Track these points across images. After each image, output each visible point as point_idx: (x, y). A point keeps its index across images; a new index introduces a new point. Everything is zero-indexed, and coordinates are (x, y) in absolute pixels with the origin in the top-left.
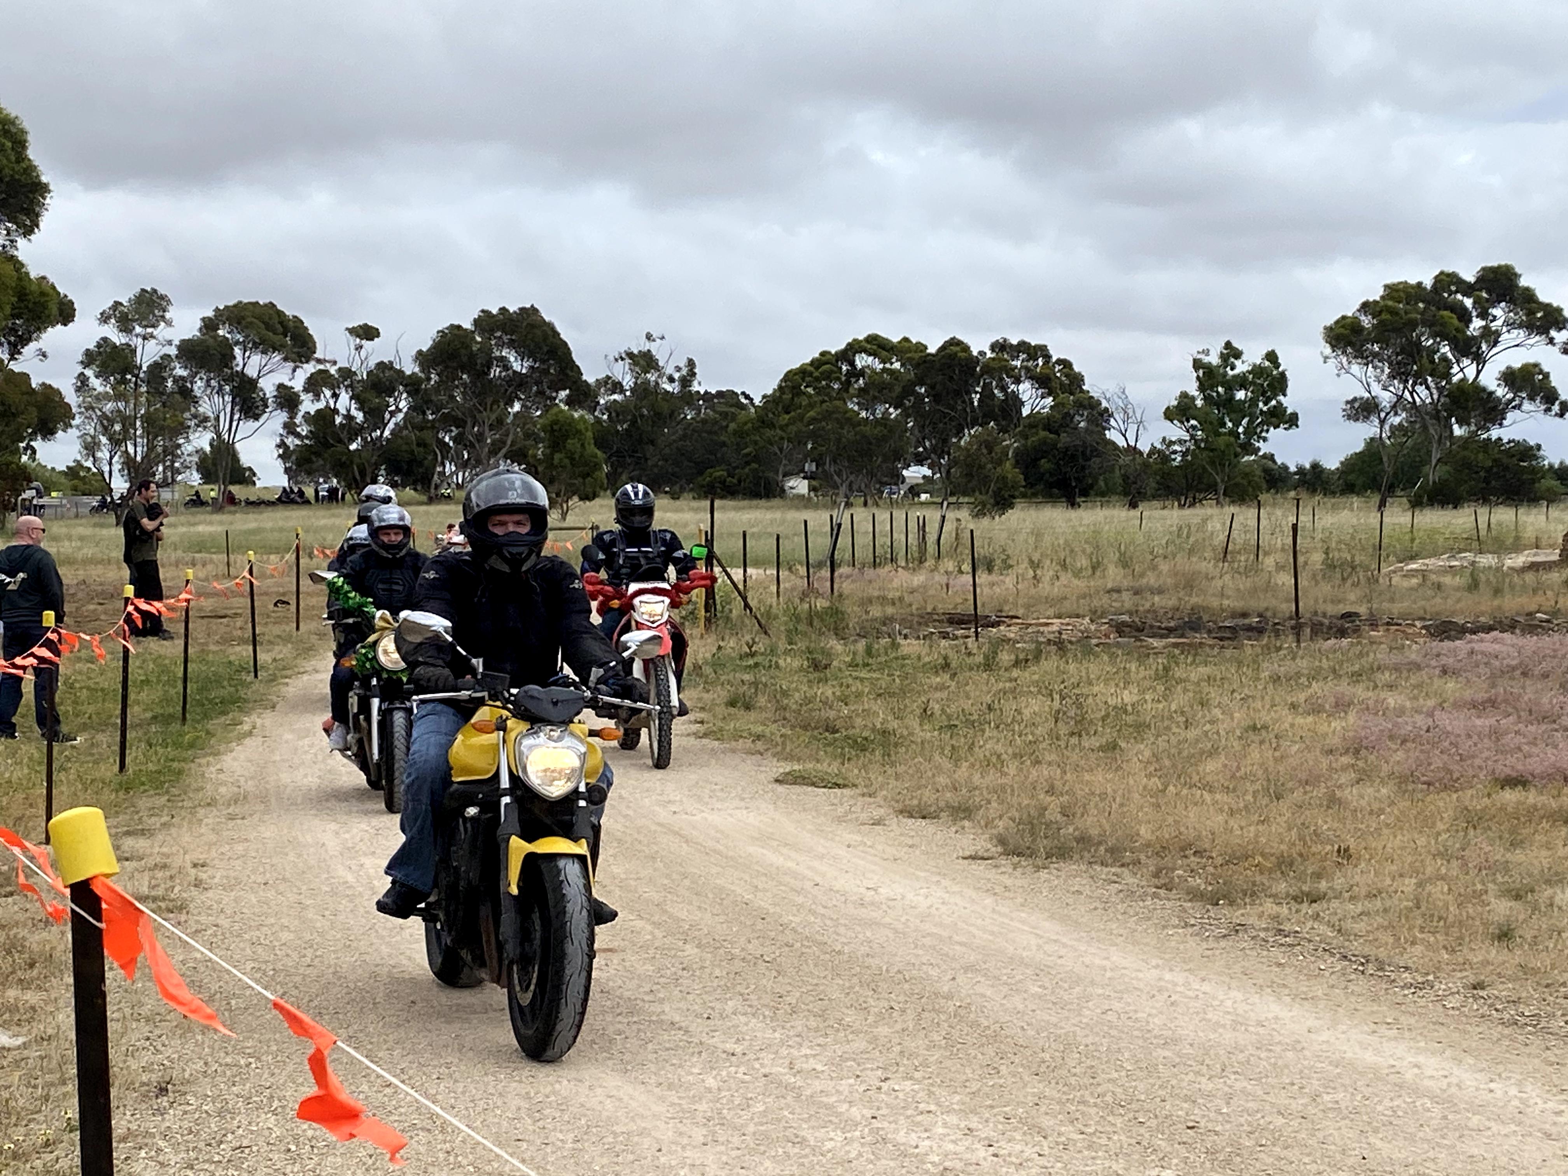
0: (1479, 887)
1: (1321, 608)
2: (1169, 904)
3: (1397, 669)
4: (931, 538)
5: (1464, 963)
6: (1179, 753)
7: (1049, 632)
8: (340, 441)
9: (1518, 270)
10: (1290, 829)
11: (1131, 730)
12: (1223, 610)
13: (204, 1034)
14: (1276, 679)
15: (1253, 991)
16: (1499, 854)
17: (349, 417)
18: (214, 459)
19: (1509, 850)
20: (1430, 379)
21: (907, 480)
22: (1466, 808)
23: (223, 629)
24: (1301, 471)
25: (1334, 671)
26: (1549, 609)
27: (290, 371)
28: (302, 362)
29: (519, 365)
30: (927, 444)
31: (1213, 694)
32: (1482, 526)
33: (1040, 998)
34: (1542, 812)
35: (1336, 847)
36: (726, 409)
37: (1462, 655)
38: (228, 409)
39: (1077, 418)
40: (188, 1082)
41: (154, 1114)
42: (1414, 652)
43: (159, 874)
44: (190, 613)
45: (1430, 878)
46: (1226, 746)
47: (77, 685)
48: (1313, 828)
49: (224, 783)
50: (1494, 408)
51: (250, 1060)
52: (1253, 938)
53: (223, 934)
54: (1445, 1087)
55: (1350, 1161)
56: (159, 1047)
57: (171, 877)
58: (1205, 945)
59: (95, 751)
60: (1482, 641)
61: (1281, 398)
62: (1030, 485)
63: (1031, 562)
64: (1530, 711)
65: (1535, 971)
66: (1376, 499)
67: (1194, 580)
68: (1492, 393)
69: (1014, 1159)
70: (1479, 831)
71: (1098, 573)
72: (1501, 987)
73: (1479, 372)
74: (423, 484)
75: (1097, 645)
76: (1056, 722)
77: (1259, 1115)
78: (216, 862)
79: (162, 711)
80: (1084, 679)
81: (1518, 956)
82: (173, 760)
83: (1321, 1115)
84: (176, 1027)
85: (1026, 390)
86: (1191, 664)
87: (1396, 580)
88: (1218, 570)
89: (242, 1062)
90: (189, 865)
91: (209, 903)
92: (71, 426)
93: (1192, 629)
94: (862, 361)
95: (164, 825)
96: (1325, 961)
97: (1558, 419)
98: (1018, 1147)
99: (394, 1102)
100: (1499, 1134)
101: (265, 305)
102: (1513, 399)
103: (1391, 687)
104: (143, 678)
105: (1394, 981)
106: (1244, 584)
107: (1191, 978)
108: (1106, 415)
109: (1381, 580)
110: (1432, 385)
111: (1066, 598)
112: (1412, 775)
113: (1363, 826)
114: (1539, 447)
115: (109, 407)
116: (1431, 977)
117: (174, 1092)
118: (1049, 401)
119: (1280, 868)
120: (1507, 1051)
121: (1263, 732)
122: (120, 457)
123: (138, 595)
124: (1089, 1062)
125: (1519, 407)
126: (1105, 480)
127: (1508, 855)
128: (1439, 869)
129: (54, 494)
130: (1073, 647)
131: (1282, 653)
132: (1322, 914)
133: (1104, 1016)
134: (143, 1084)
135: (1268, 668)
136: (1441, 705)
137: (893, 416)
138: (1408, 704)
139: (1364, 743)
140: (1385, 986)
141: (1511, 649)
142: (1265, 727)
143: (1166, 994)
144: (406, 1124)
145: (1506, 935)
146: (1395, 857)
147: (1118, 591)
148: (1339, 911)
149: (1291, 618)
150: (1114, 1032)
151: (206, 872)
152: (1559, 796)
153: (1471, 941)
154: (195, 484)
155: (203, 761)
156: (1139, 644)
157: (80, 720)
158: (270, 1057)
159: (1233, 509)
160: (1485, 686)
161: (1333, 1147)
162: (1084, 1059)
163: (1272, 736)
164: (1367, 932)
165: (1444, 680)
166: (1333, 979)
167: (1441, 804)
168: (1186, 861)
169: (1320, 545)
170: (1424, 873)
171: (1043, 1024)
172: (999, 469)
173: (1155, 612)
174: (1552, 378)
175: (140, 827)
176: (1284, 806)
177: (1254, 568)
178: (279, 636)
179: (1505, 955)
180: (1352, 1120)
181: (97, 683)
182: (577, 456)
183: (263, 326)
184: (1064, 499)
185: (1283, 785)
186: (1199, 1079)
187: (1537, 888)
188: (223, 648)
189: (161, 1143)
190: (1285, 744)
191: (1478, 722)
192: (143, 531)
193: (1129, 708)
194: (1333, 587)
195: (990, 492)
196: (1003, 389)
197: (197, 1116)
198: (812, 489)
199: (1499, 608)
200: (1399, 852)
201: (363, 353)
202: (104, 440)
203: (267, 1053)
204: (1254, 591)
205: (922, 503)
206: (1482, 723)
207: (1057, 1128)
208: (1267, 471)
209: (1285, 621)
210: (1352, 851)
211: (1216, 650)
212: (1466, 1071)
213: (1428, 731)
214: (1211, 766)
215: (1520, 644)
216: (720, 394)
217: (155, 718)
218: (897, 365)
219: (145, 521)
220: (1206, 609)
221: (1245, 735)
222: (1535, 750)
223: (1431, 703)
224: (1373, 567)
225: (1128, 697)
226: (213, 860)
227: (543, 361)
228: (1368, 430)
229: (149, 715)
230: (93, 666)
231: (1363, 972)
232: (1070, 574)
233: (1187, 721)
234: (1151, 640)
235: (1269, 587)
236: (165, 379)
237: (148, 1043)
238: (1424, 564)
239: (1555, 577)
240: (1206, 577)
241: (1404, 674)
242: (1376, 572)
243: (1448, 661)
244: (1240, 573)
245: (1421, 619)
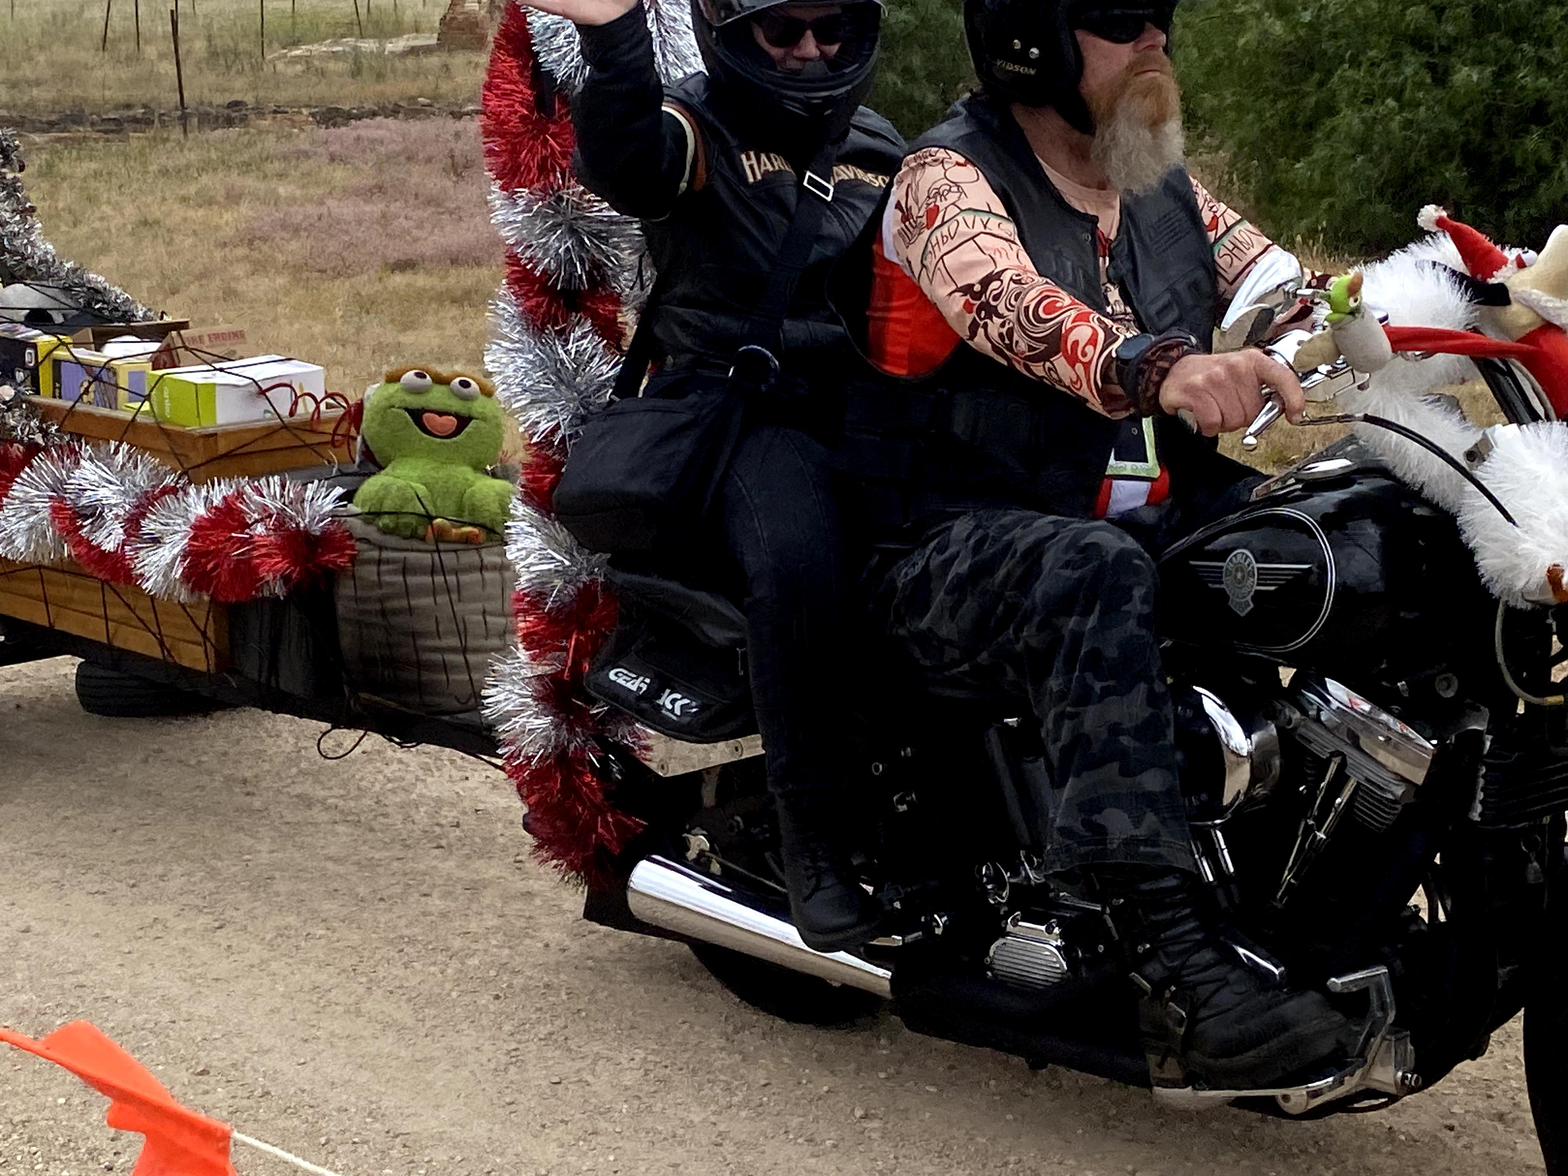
1: (207, 97)
3: (285, 158)
12: (105, 102)
14: (164, 172)
16: (391, 336)
19: (400, 332)
22: (359, 293)
25: (223, 162)
26: (430, 93)
31: (103, 188)
34: (431, 294)
37: (348, 140)
42: (302, 142)
46: (118, 243)
60: (367, 127)
64: (417, 195)
67: (73, 70)
70: (371, 315)
86: (76, 159)
87: (281, 66)
88: (98, 59)
93: (74, 122)
103: (281, 176)
106: (125, 73)
109: (265, 67)
112: (306, 263)
121: (156, 227)
127: (399, 337)
131: (169, 145)
135: (155, 162)
136: (330, 193)
138: (298, 193)
139: (258, 234)
141: (395, 134)
142: (157, 222)
149: (177, 109)
152: (446, 277)
160: (372, 172)
163: (164, 230)
165: (333, 168)
167: (335, 291)
169: (202, 32)
173: (34, 105)
177: (135, 58)
185: (177, 280)
190: (178, 238)
191: (368, 208)
194: (217, 76)
199: (381, 92)
204: (136, 81)
206: (375, 208)
209: (170, 111)
211: (101, 143)
213: (319, 219)
214: (104, 263)
215: (404, 129)
220: (85, 100)
221: (137, 230)
222: (423, 234)
223: (320, 191)
224: (257, 54)
234: (33, 135)
235: (152, 77)
238: (308, 50)
239: (434, 61)
240: (86, 66)
241: (293, 163)
242: (260, 59)
243: (335, 148)
244: (121, 63)
245: (307, 106)
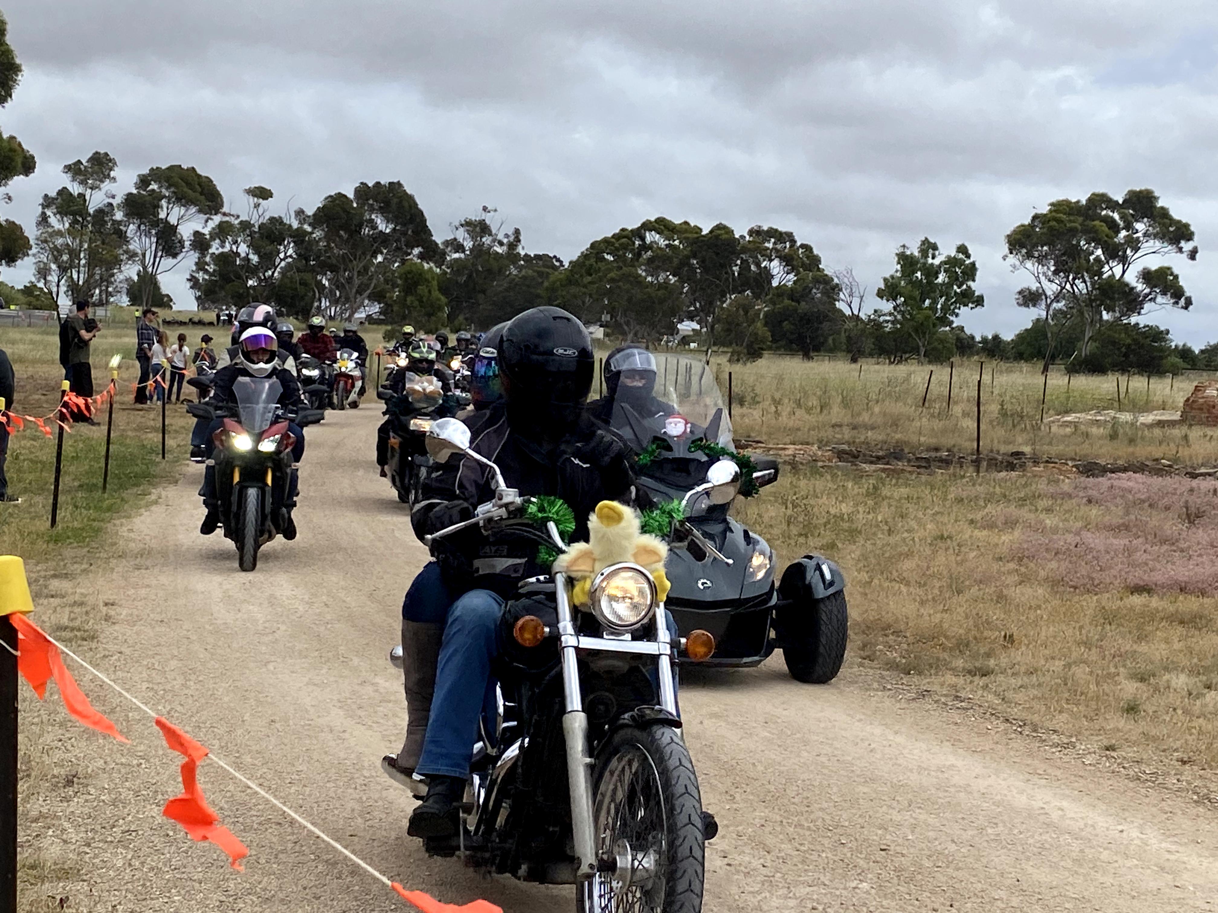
0: (1113, 670)
1: (996, 446)
2: (871, 672)
3: (1053, 497)
4: (695, 379)
5: (1100, 730)
6: (883, 554)
7: (786, 455)
8: (239, 277)
9: (1156, 194)
10: (967, 617)
11: (846, 534)
12: (920, 445)
13: (105, 738)
14: (960, 500)
15: (935, 743)
16: (1127, 646)
17: (247, 259)
18: (140, 287)
19: (1136, 642)
20: (1085, 274)
21: (681, 332)
22: (1104, 608)
23: (139, 419)
24: (984, 340)
25: (1005, 496)
26: (1171, 457)
27: (203, 221)
28: (211, 214)
29: (383, 226)
30: (698, 305)
31: (912, 508)
32: (1123, 390)
33: (769, 741)
34: (1162, 614)
35: (1003, 633)
36: (542, 269)
37: (1104, 488)
38: (153, 248)
39: (814, 291)
40: (91, 776)
41: (61, 801)
42: (1066, 485)
43: (77, 610)
44: (114, 406)
45: (1075, 662)
46: (920, 551)
47: (21, 458)
48: (984, 618)
49: (133, 540)
50: (1135, 300)
51: (141, 761)
52: (936, 702)
53: (125, 660)
54: (1082, 827)
55: (1008, 882)
56: (69, 747)
57: (87, 613)
58: (898, 705)
59: (33, 510)
60: (1119, 479)
61: (970, 283)
62: (774, 341)
63: (774, 400)
64: (1155, 535)
65: (1155, 739)
66: (1041, 365)
67: (899, 420)
68: (1133, 289)
69: (742, 868)
70: (1113, 627)
71: (825, 412)
72: (1129, 749)
73: (1124, 272)
74: (303, 315)
75: (822, 467)
76: (788, 525)
77: (937, 843)
78: (123, 602)
79: (87, 481)
80: (812, 492)
81: (1143, 726)
82: (94, 520)
83: (985, 844)
84: (84, 731)
85: (776, 267)
86: (895, 485)
87: (1054, 429)
88: (918, 413)
89: (135, 762)
90: (101, 604)
91: (115, 634)
92: (28, 255)
93: (896, 458)
94: (651, 237)
95: (84, 571)
96: (992, 723)
97: (1183, 310)
98: (747, 859)
99: (254, 801)
100: (1124, 866)
101: (188, 169)
102: (1150, 294)
103: (1049, 510)
104: (75, 455)
105: (1044, 741)
106: (937, 425)
107: (887, 731)
108: (837, 288)
109: (1043, 428)
110: (1087, 279)
111: (798, 429)
112: (1062, 580)
113: (1023, 618)
114: (1168, 332)
115: (60, 241)
116: (1074, 740)
117: (78, 784)
118: (792, 277)
119: (959, 647)
120: (1131, 800)
121: (949, 541)
122: (66, 281)
123: (72, 389)
124: (805, 794)
125: (1153, 300)
126: (834, 340)
127: (1135, 647)
128: (1083, 654)
129: (12, 307)
130: (804, 467)
131: (964, 480)
132: (990, 686)
133: (818, 758)
134: (54, 776)
135: (953, 492)
136: (1086, 527)
137: (672, 282)
138: (1061, 525)
139: (1026, 553)
140: (1037, 745)
141: (1141, 486)
142: (950, 537)
143: (867, 743)
144: (263, 818)
145: (1132, 709)
146: (1049, 644)
147: (840, 426)
148: (1003, 684)
149: (973, 454)
150: (825, 771)
151: (115, 610)
152: (1175, 602)
153: (1105, 712)
154: (125, 305)
155: (117, 522)
156: (855, 467)
157: (22, 485)
158: (157, 760)
159: (931, 367)
160: (1121, 513)
161: (994, 871)
162: (801, 791)
163: (955, 544)
164: (1025, 701)
165: (1089, 508)
166: (996, 737)
167: (1085, 604)
168: (886, 639)
169: (998, 398)
170: (1070, 657)
171: (770, 761)
172: (751, 328)
173: (868, 443)
174: (1180, 279)
175: (65, 572)
176: (962, 599)
177: (945, 414)
178: (183, 427)
179: (1131, 725)
180: (1010, 850)
181: (36, 457)
182: (425, 299)
183: (184, 184)
184: (801, 353)
185: (962, 582)
186: (890, 811)
187: (1158, 674)
188: (138, 434)
189: (66, 825)
190: (965, 551)
191: (1115, 542)
192: (81, 339)
193: (846, 516)
194: (1006, 431)
195: (745, 344)
196: (758, 265)
197: (95, 804)
198: (606, 335)
199: (1133, 453)
200: (1052, 639)
201: (261, 211)
202: (54, 267)
203: (156, 756)
204: (944, 431)
205: (691, 350)
206: (1119, 542)
207: (778, 845)
208: (959, 340)
209: (968, 455)
210: (1015, 637)
211: (915, 476)
212: (1099, 815)
213: (1076, 546)
214: (908, 565)
215: (1149, 482)
216: (537, 257)
217: (81, 486)
218: (677, 243)
219: (83, 332)
220: (905, 442)
221: (935, 542)
222: (1158, 566)
223: (1079, 524)
224: (1037, 417)
225: (845, 508)
226: (121, 600)
227: (404, 225)
228: (1038, 312)
229: (76, 484)
230: (35, 443)
231: (1021, 733)
232: (803, 411)
233: (890, 530)
234: (864, 465)
235: (955, 429)
236: (106, 222)
237: (60, 743)
238: (1076, 417)
239: (1177, 432)
240: (908, 418)
241: (1059, 501)
242: (1039, 422)
243: (1094, 493)
244: (934, 417)
245: (1073, 459)
